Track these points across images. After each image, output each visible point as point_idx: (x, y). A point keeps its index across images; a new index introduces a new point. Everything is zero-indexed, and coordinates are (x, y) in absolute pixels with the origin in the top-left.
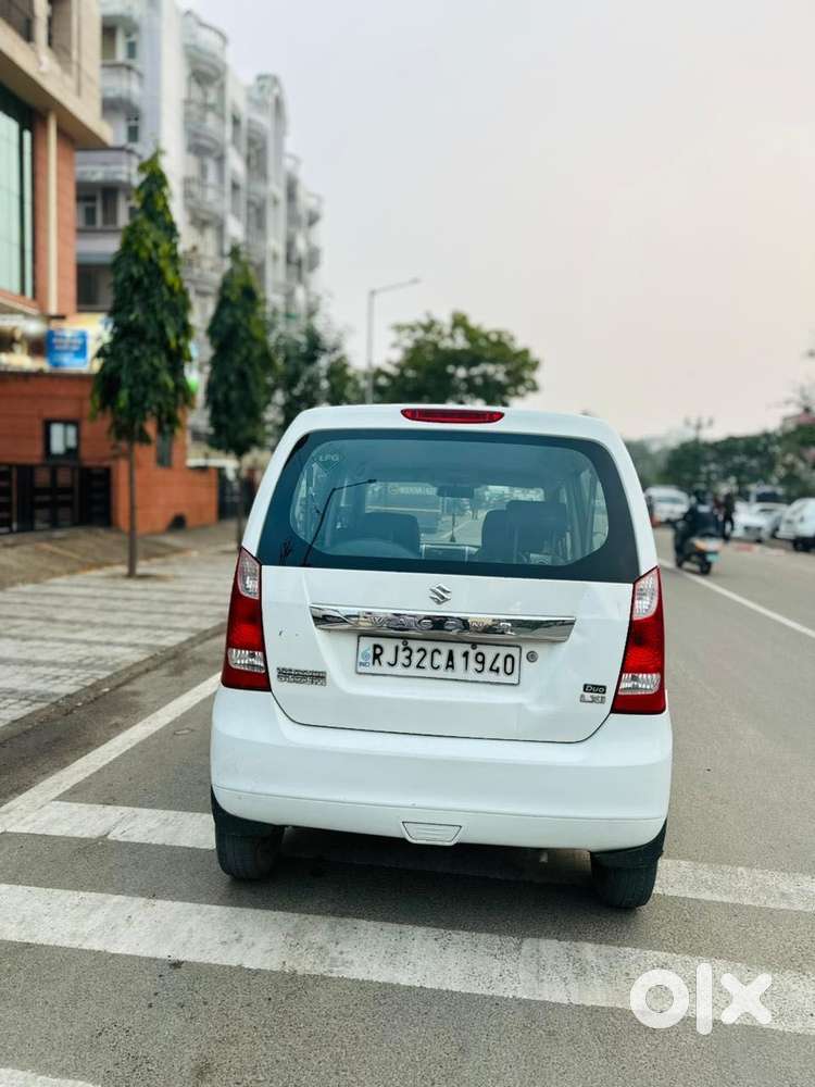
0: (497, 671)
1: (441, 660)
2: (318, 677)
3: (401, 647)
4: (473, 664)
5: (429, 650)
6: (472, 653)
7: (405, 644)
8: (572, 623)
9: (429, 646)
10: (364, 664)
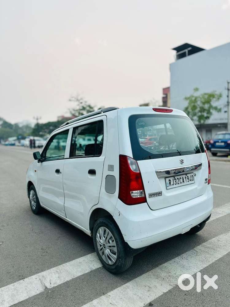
0: (191, 180)
1: (181, 180)
2: (159, 194)
3: (174, 179)
4: (187, 180)
5: (179, 178)
6: (186, 177)
7: (174, 178)
8: (202, 164)
9: (179, 177)
10: (168, 186)
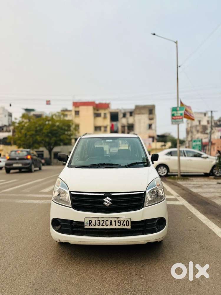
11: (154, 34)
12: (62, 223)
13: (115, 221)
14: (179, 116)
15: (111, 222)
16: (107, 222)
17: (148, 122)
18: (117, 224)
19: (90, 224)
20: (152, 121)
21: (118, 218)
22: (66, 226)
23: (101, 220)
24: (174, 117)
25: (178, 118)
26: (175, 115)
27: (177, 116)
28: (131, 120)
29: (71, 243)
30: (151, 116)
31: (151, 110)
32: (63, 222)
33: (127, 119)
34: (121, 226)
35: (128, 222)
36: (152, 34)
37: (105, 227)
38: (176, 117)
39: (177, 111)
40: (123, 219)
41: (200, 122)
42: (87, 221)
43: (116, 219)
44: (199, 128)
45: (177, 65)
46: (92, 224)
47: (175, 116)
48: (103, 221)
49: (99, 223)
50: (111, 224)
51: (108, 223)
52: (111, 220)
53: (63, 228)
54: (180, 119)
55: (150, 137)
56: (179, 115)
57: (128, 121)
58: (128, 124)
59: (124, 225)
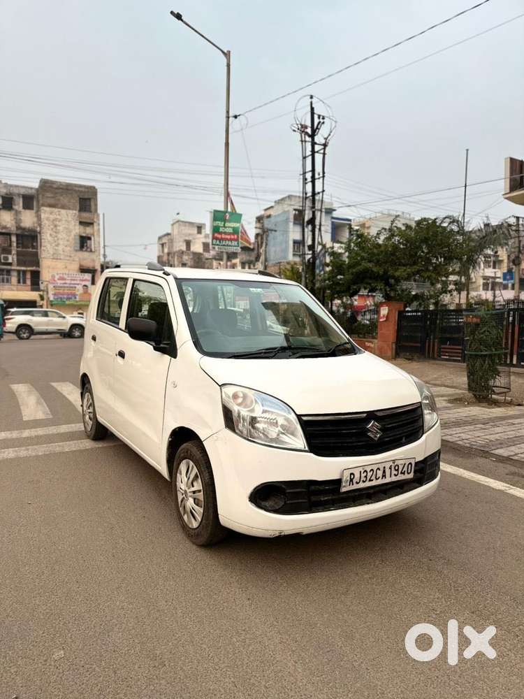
11: (179, 17)
12: (288, 491)
13: (390, 468)
14: (229, 234)
15: (384, 472)
16: (378, 471)
17: (78, 230)
18: (394, 472)
19: (351, 480)
20: (89, 230)
21: (394, 461)
22: (296, 495)
23: (368, 471)
24: (216, 235)
25: (229, 237)
26: (221, 230)
27: (225, 233)
28: (28, 219)
29: (305, 532)
30: (85, 215)
31: (85, 200)
32: (290, 489)
33: (17, 213)
34: (399, 475)
35: (410, 466)
36: (172, 13)
37: (374, 483)
38: (223, 236)
39: (225, 220)
40: (402, 462)
41: (188, 243)
42: (346, 476)
43: (391, 463)
44: (185, 258)
45: (228, 112)
46: (354, 481)
47: (220, 233)
48: (372, 472)
49: (366, 477)
50: (384, 476)
51: (380, 473)
52: (384, 468)
53: (291, 502)
54: (231, 240)
55: (83, 270)
56: (231, 230)
57: (18, 221)
58: (19, 228)
59: (404, 473)
